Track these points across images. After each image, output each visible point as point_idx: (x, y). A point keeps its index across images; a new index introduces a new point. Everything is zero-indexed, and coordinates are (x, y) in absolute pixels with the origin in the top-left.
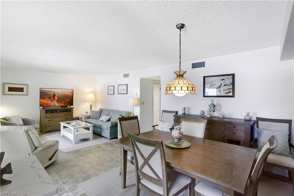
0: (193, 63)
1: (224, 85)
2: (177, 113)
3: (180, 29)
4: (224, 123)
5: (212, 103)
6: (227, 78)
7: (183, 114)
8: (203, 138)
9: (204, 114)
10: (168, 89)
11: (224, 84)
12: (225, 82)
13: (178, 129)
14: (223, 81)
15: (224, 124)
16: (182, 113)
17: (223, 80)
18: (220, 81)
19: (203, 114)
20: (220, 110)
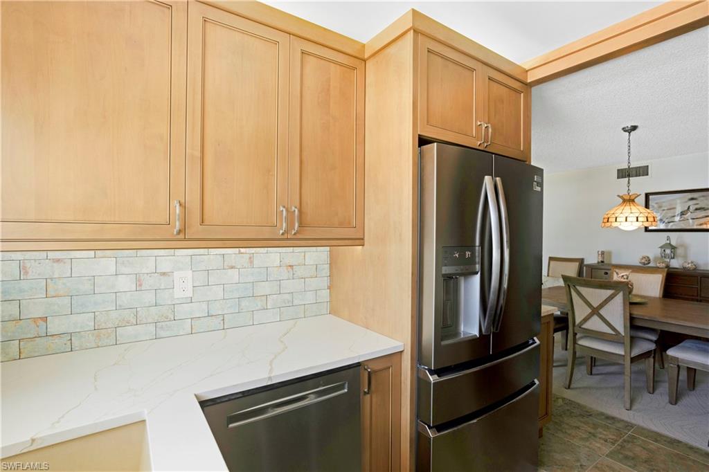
0: (619, 168)
1: (696, 209)
2: (582, 261)
3: (630, 133)
4: (699, 278)
5: (668, 242)
6: (703, 196)
7: (598, 263)
8: (661, 296)
9: (649, 263)
10: (606, 220)
11: (694, 208)
12: (697, 204)
13: (625, 277)
14: (694, 202)
15: (699, 280)
16: (596, 262)
17: (692, 199)
18: (686, 202)
19: (646, 262)
20: (685, 257)
